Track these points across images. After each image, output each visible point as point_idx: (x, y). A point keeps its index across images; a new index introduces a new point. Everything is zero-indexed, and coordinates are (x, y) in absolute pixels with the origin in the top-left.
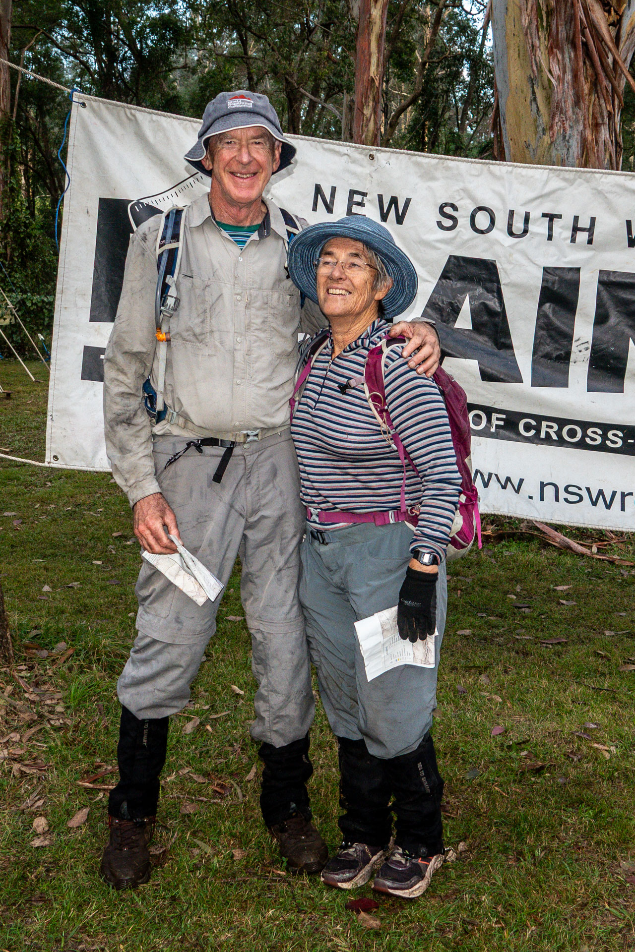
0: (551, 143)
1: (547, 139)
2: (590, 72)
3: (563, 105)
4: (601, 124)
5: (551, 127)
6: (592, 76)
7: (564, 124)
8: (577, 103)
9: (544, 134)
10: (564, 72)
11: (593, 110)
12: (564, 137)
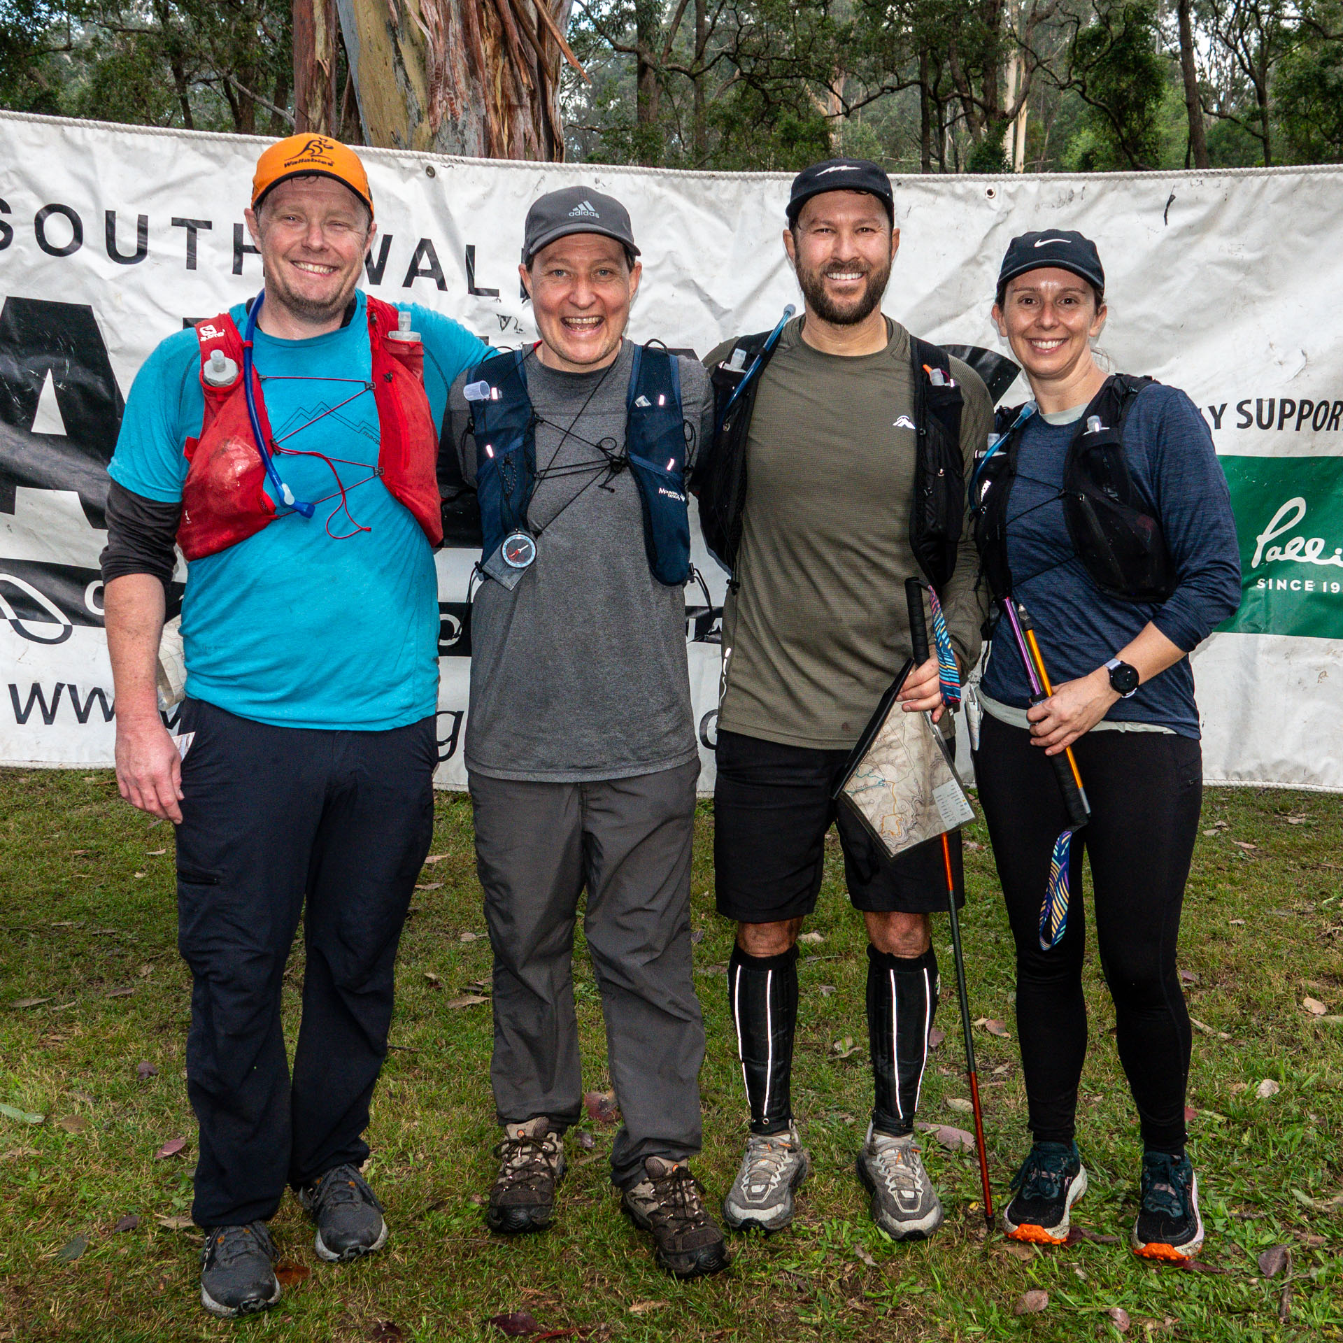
0: (434, 135)
1: (425, 128)
2: (494, 19)
3: (449, 72)
4: (516, 107)
5: (431, 109)
6: (496, 26)
7: (452, 105)
8: (473, 68)
9: (420, 120)
10: (448, 18)
11: (503, 83)
12: (455, 126)
